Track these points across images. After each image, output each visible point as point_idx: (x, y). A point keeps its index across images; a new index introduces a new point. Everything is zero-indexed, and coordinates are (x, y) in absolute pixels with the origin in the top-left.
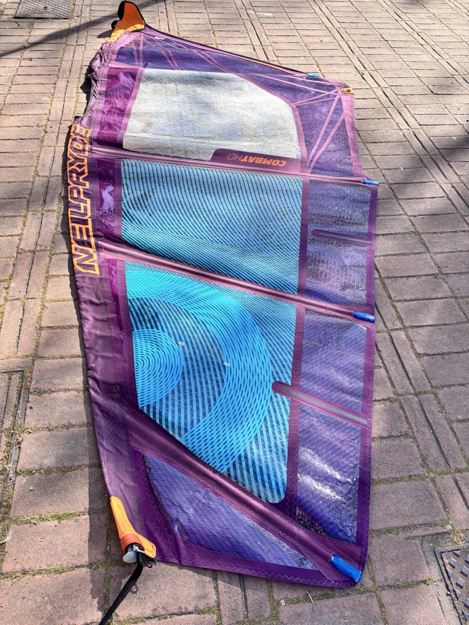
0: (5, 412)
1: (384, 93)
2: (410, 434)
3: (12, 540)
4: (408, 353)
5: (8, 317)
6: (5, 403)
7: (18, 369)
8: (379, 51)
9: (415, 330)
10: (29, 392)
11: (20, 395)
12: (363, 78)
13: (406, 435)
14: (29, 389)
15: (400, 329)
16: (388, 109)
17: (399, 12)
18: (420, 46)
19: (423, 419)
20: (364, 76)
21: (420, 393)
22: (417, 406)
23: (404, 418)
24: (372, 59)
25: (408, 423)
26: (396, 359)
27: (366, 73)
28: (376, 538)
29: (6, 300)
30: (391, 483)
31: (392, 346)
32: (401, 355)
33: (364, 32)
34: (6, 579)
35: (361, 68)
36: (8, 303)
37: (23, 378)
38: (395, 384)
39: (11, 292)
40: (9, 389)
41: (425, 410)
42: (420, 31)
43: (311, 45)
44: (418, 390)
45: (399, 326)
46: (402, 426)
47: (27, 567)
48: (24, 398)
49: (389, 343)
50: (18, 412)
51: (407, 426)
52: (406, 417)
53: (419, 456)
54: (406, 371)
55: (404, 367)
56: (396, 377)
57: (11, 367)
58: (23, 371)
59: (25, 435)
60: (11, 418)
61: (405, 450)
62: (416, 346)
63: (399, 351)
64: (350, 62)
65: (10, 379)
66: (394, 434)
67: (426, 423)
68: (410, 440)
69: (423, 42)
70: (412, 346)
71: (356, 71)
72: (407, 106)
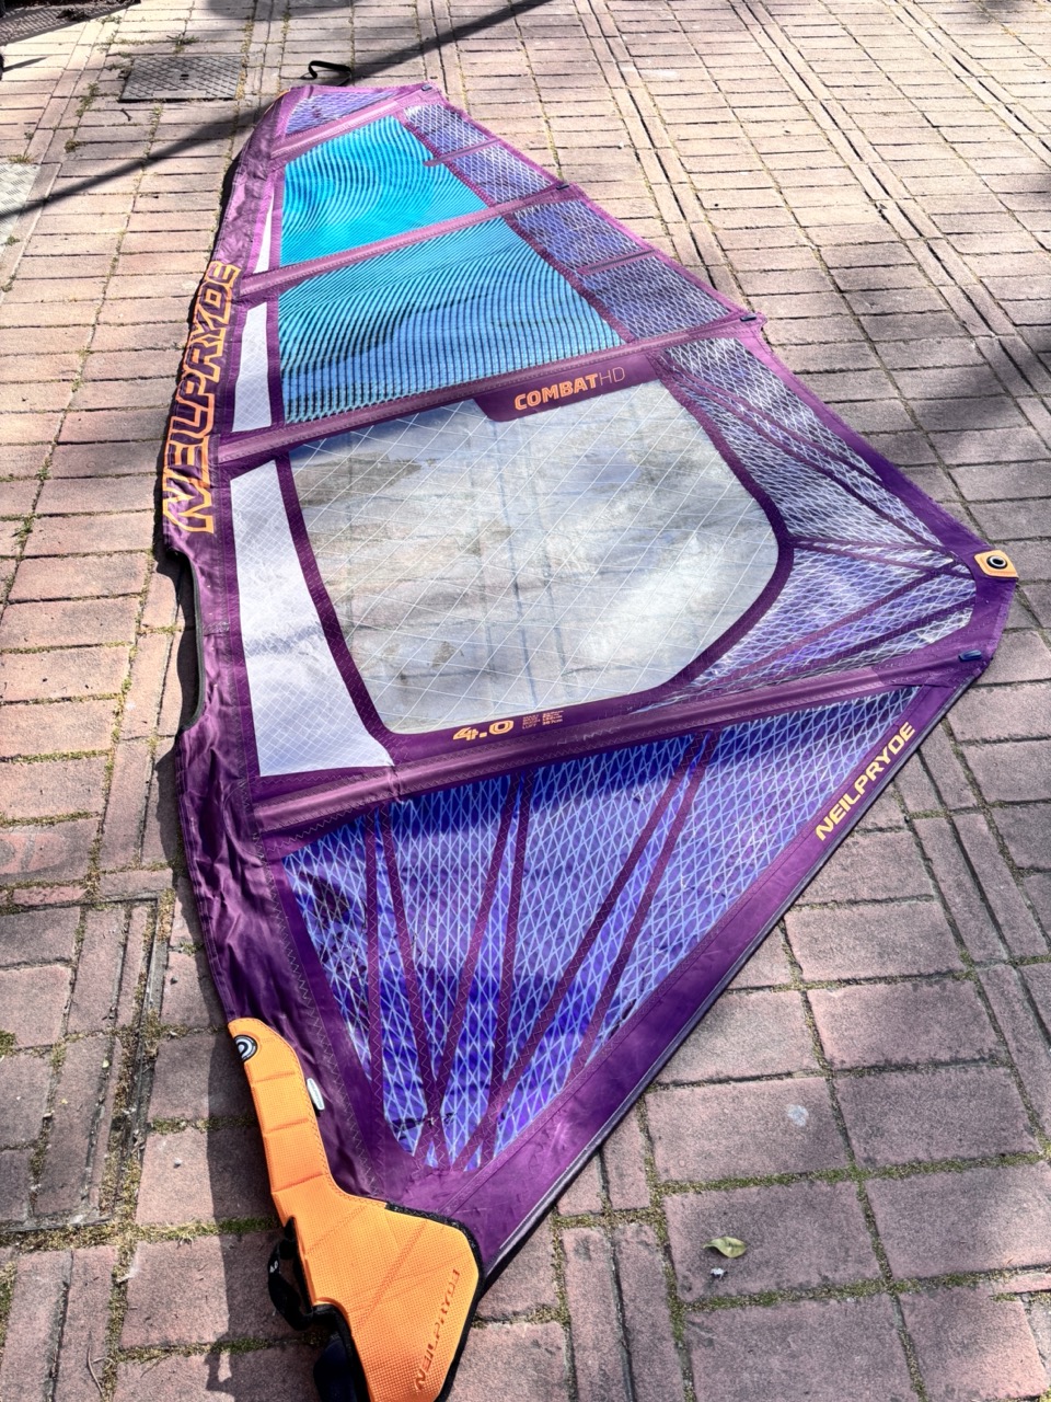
0: (120, 989)
1: (932, 250)
2: (1003, 1056)
3: (141, 1276)
4: (994, 866)
5: (122, 779)
6: (119, 970)
7: (145, 896)
8: (918, 152)
9: (1009, 811)
10: (169, 946)
11: (150, 953)
12: (884, 217)
13: (993, 1060)
14: (168, 940)
15: (975, 809)
16: (941, 289)
17: (963, 58)
18: (1014, 137)
19: (1031, 1021)
20: (885, 212)
21: (1022, 960)
22: (1015, 990)
23: (986, 1018)
24: (903, 170)
25: (998, 1030)
26: (966, 879)
27: (890, 204)
28: (926, 1296)
29: (116, 739)
30: (960, 1169)
31: (955, 850)
32: (977, 870)
33: (884, 107)
34: (131, 1362)
35: (878, 194)
36: (121, 746)
37: (154, 914)
38: (964, 937)
39: (126, 721)
40: (127, 939)
41: (1036, 999)
42: (1013, 100)
43: (765, 142)
44: (1018, 953)
45: (973, 801)
46: (983, 1036)
47: (173, 1337)
48: (158, 959)
49: (950, 841)
50: (148, 990)
51: (993, 1037)
52: (993, 1018)
53: (1022, 1108)
54: (989, 908)
55: (984, 898)
56: (966, 921)
57: (130, 890)
58: (155, 900)
59: (164, 1041)
60: (134, 1004)
61: (991, 1095)
62: (1012, 849)
63: (973, 860)
64: (853, 181)
65: (129, 916)
66: (965, 1054)
67: (1039, 1031)
68: (1002, 1070)
69: (1019, 128)
70: (1004, 851)
71: (867, 200)
72: (985, 280)
